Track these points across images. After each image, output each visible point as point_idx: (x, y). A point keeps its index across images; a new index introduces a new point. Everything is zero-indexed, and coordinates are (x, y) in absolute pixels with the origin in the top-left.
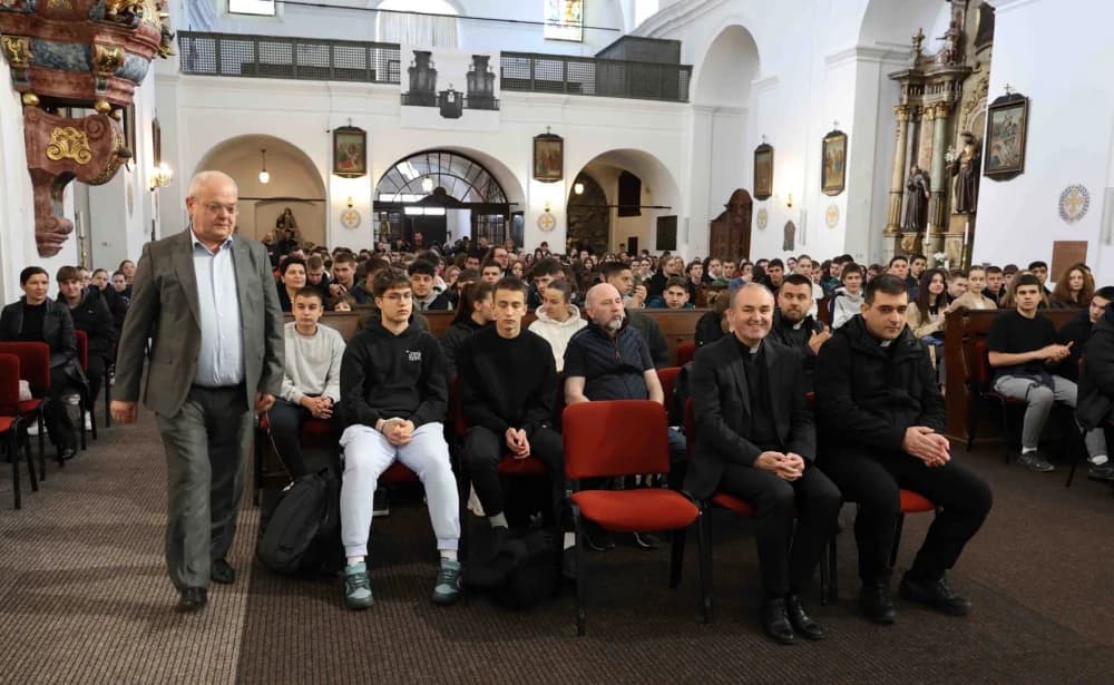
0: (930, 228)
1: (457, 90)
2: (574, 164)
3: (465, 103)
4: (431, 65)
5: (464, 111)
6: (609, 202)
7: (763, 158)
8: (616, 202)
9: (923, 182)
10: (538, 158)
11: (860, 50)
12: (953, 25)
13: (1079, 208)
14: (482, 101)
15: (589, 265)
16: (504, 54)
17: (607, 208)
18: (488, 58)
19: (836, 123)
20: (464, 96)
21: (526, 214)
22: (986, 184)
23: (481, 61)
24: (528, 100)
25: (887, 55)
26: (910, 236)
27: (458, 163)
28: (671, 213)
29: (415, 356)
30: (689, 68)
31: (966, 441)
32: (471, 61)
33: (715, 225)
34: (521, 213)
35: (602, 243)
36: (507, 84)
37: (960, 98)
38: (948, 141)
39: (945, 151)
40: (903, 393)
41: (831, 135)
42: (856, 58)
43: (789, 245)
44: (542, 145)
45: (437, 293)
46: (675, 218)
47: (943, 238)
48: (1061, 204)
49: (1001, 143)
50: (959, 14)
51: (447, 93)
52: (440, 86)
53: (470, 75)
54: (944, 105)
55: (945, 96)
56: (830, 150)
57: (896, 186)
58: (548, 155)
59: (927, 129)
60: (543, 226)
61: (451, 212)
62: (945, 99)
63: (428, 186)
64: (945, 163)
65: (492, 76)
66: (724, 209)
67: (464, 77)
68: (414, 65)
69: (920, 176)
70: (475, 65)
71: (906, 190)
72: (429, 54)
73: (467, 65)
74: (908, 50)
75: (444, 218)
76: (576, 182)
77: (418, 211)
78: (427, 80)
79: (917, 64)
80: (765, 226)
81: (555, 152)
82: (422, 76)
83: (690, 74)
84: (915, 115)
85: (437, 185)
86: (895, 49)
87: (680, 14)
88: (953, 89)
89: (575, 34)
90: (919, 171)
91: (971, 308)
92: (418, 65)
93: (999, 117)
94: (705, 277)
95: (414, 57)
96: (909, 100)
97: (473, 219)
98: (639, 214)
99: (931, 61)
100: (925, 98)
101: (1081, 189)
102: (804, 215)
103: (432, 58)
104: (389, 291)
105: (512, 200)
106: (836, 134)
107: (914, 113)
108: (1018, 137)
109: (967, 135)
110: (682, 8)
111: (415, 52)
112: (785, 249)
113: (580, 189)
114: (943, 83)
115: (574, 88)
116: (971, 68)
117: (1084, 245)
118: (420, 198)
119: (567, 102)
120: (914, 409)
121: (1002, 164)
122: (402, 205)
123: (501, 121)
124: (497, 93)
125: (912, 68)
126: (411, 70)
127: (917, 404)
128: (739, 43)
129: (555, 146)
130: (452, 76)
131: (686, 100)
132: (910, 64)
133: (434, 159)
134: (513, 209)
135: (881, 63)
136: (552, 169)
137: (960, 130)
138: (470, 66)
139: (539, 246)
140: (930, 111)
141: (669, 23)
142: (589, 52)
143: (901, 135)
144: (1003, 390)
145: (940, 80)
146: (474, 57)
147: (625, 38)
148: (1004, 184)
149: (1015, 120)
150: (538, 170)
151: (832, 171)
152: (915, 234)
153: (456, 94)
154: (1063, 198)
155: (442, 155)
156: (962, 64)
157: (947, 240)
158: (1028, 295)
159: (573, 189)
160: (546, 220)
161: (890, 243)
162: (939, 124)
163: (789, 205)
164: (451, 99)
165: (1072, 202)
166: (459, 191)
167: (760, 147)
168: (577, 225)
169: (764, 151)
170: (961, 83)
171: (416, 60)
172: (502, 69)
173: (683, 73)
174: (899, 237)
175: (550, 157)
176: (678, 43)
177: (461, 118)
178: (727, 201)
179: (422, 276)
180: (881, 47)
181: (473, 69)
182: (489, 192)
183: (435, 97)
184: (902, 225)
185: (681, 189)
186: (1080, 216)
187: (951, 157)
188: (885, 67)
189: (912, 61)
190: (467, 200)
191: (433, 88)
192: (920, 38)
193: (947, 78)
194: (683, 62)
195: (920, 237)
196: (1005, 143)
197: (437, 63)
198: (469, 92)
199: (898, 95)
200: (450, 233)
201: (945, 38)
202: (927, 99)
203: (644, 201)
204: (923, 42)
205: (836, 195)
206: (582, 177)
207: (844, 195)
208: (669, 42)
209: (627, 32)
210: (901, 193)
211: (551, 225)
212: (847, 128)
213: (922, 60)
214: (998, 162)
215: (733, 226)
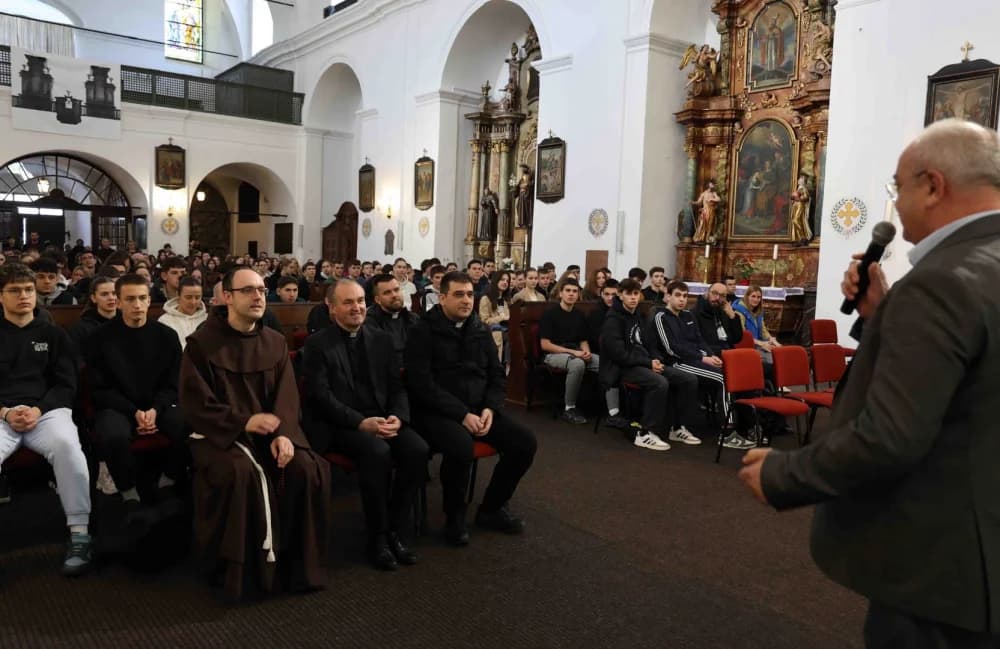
0: (499, 239)
1: (74, 97)
2: (195, 175)
3: (84, 110)
4: (45, 70)
5: (83, 118)
6: (229, 210)
7: (367, 176)
8: (236, 210)
9: (493, 201)
10: (160, 166)
11: (443, 94)
12: (511, 81)
13: (602, 226)
14: (102, 108)
15: (211, 266)
16: (124, 68)
17: (228, 214)
18: (108, 70)
19: (425, 151)
20: (83, 104)
21: (149, 218)
22: (538, 204)
23: (100, 73)
24: (150, 113)
25: (464, 99)
26: (485, 245)
27: (75, 167)
28: (288, 221)
29: (41, 347)
30: (301, 96)
31: (525, 404)
32: (89, 71)
33: (326, 232)
34: (144, 217)
35: (223, 245)
36: (127, 96)
37: (518, 137)
38: (510, 171)
39: (508, 178)
40: (472, 365)
41: (420, 160)
42: (439, 99)
43: (389, 250)
44: (164, 155)
45: (61, 289)
46: (290, 226)
47: (509, 246)
48: (590, 223)
49: (547, 174)
50: (515, 73)
51: (65, 99)
52: (57, 92)
53: (88, 84)
54: (507, 142)
55: (507, 135)
56: (421, 173)
57: (473, 204)
58: (170, 164)
59: (495, 161)
60: (167, 229)
61: (69, 213)
62: (507, 137)
63: (44, 187)
64: (509, 187)
65: (112, 87)
66: (334, 219)
67: (83, 85)
68: (27, 69)
69: (491, 197)
70: (94, 75)
71: (481, 207)
72: (44, 60)
73: (85, 75)
74: (479, 97)
75: (61, 219)
76: (199, 189)
77: (34, 211)
78: (41, 86)
79: (485, 109)
80: (369, 234)
81: (178, 162)
82: (36, 81)
83: (302, 102)
84: (486, 148)
85: (54, 187)
86: (470, 95)
87: (292, 49)
88: (513, 130)
89: (195, 56)
90: (490, 193)
91: (527, 300)
92: (30, 69)
93: (546, 154)
94: (318, 276)
95: (26, 61)
96: (480, 136)
97: (94, 221)
98: (258, 220)
99: (496, 107)
100: (493, 135)
101: (602, 211)
102: (401, 225)
103: (48, 64)
104: (10, 286)
105: (134, 204)
106: (425, 159)
107: (484, 146)
108: (559, 170)
109: (524, 166)
110: (295, 43)
111: (27, 56)
112: (386, 253)
113: (201, 196)
114: (505, 125)
115: (195, 105)
116: (525, 115)
117: (605, 253)
118: (35, 198)
119: (187, 117)
120: (483, 377)
121: (549, 190)
122: (15, 205)
123: (123, 130)
124: (118, 103)
125: (482, 111)
126: (23, 73)
127: (484, 373)
128: (344, 79)
129: (177, 157)
130: (69, 83)
131: (298, 122)
132: (480, 107)
133: (51, 163)
134: (136, 212)
135: (459, 105)
136: (175, 177)
137: (519, 162)
138: (89, 76)
139: (162, 248)
140: (497, 146)
141: (283, 55)
142: (209, 74)
143: (475, 165)
144: (550, 362)
145: (503, 123)
146: (93, 68)
147: (242, 65)
148: (551, 205)
149: (557, 157)
150: (161, 177)
151: (423, 189)
152: (488, 243)
153: (74, 101)
154: (591, 217)
155: (60, 158)
156: (519, 112)
157: (512, 248)
158: (571, 293)
159: (195, 197)
160: (169, 225)
161: (470, 250)
162: (504, 155)
163: (389, 217)
164: (69, 105)
165: (597, 221)
166: (79, 193)
167: (363, 167)
168: (199, 230)
169: (367, 171)
170: (519, 126)
171: (29, 64)
172: (122, 82)
173: (296, 100)
174: (477, 245)
175: (172, 166)
176: (291, 74)
177: (79, 124)
178: (336, 211)
179: (47, 275)
180: (457, 92)
181: (92, 78)
182: (110, 196)
183: (50, 102)
184: (479, 235)
185: (296, 201)
186: (602, 232)
187: (513, 183)
188: (462, 108)
189: (482, 106)
190: (87, 202)
191: (49, 93)
192: (488, 89)
193: (508, 122)
194: (296, 89)
195: (493, 245)
196: (551, 174)
197: (52, 70)
198: (88, 99)
199: (472, 132)
200: (69, 233)
201: (506, 90)
202: (494, 136)
203: (262, 209)
204: (490, 92)
205: (427, 209)
206: (203, 186)
207: (433, 209)
208: (283, 71)
209: (244, 59)
210: (477, 210)
211: (173, 229)
212: (434, 155)
213: (490, 106)
214: (546, 189)
215: (342, 232)
